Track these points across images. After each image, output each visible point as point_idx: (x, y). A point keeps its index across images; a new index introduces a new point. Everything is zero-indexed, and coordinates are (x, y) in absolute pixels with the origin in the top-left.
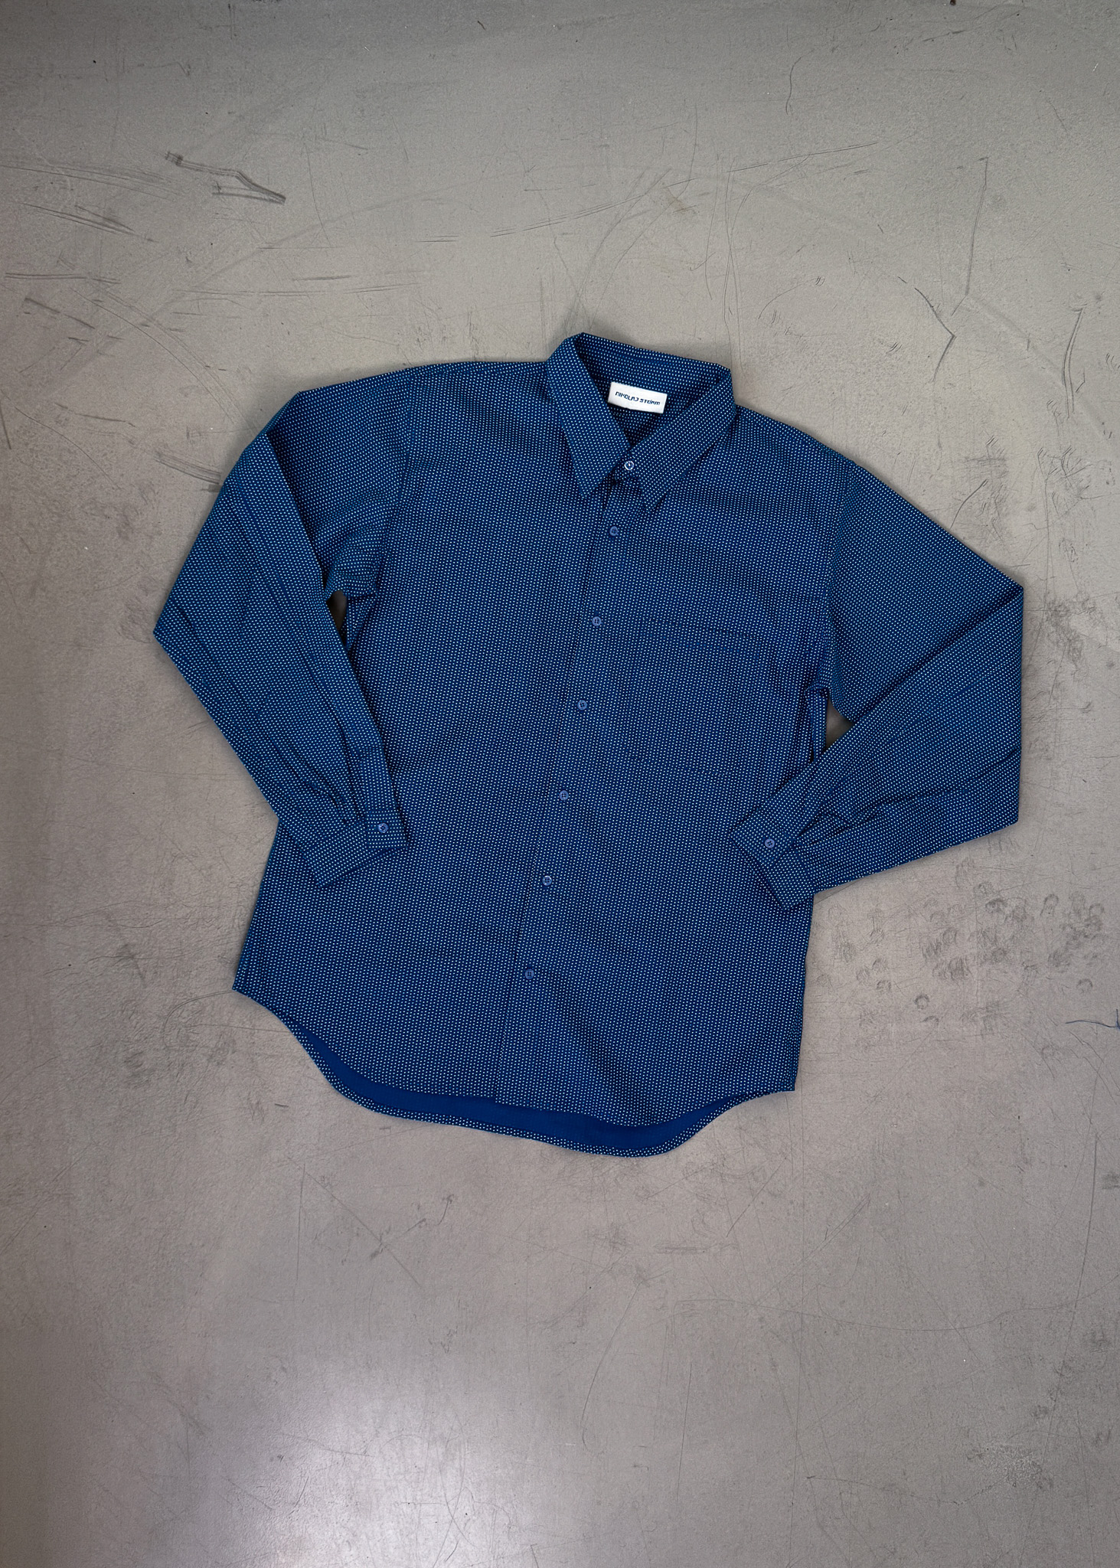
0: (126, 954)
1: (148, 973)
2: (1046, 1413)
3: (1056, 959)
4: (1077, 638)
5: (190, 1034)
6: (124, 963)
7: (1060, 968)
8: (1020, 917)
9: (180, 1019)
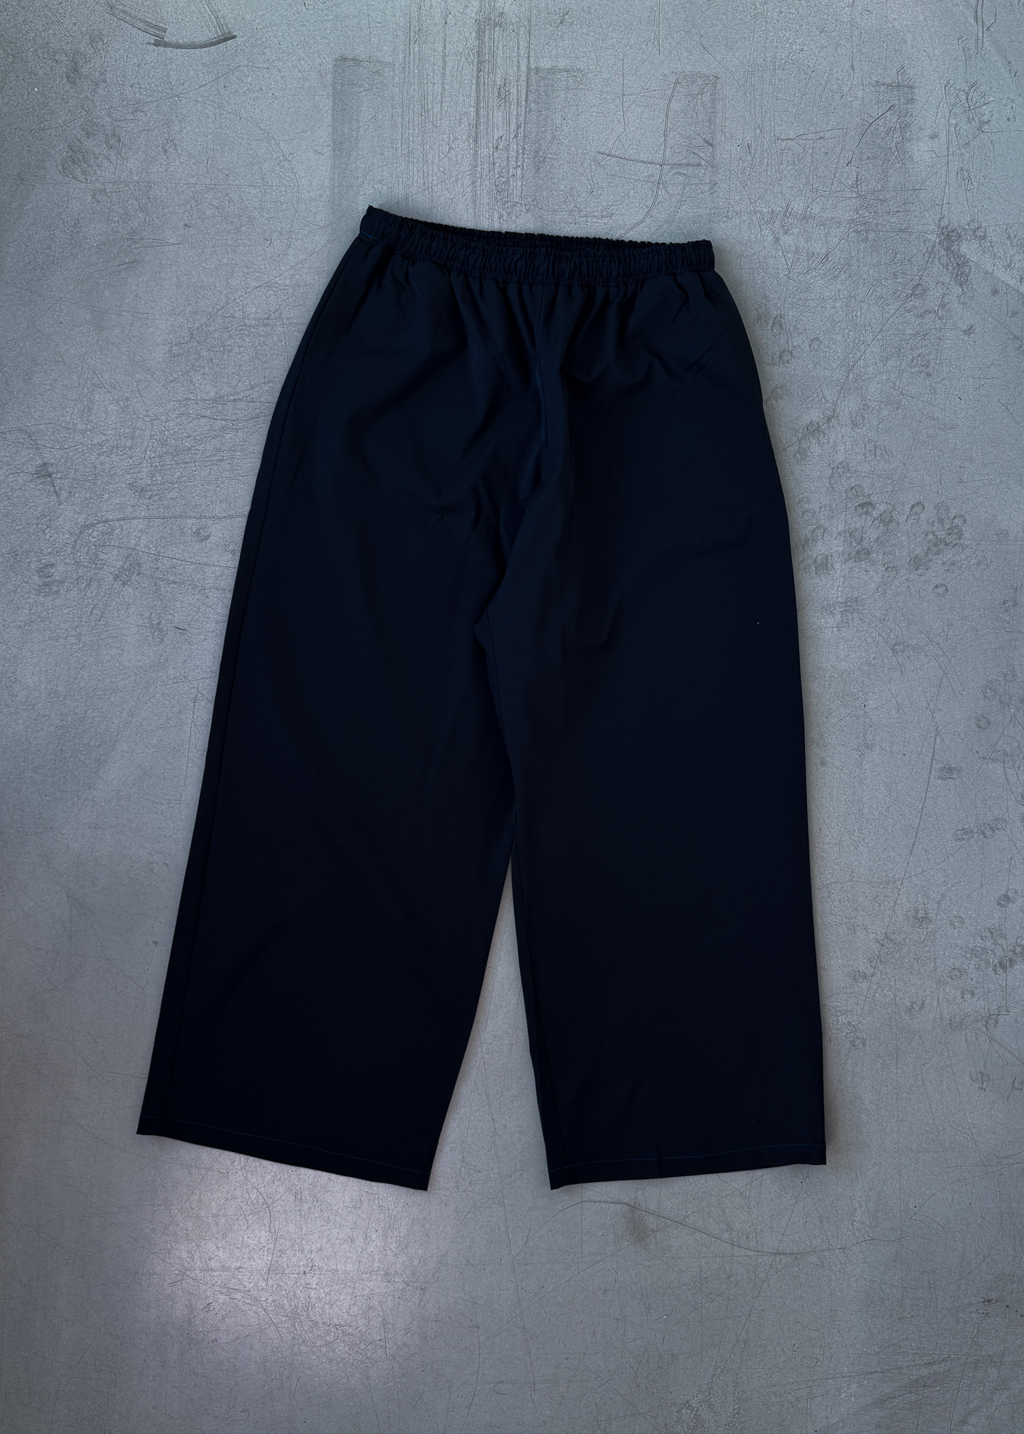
0: (44, 472)
1: (63, 492)
2: (865, 977)
3: (917, 563)
4: (966, 262)
5: (99, 553)
6: (42, 480)
7: (919, 572)
8: (886, 520)
9: (90, 538)
